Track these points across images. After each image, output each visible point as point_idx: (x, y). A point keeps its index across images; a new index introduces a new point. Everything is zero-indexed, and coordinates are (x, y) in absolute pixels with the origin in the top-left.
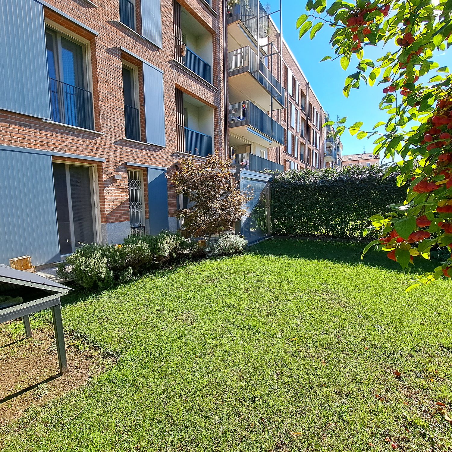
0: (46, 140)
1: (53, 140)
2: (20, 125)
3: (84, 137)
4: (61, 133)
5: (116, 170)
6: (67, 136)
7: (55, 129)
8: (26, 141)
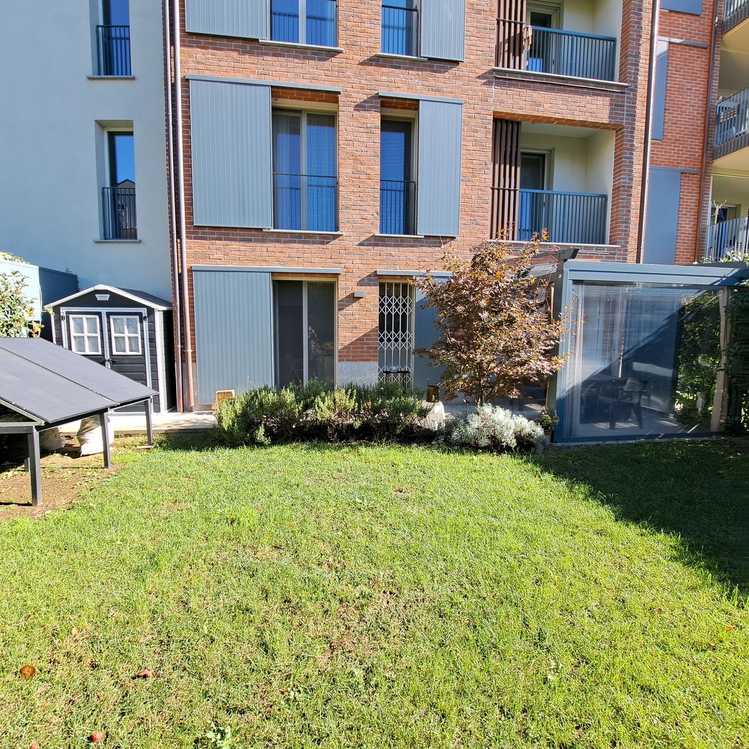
0: (267, 254)
1: (275, 252)
2: (241, 240)
3: (314, 243)
4: (285, 242)
5: (361, 283)
6: (293, 245)
7: (278, 238)
8: (246, 259)
